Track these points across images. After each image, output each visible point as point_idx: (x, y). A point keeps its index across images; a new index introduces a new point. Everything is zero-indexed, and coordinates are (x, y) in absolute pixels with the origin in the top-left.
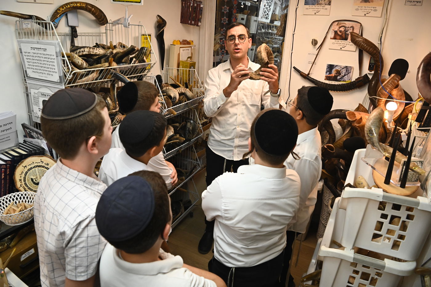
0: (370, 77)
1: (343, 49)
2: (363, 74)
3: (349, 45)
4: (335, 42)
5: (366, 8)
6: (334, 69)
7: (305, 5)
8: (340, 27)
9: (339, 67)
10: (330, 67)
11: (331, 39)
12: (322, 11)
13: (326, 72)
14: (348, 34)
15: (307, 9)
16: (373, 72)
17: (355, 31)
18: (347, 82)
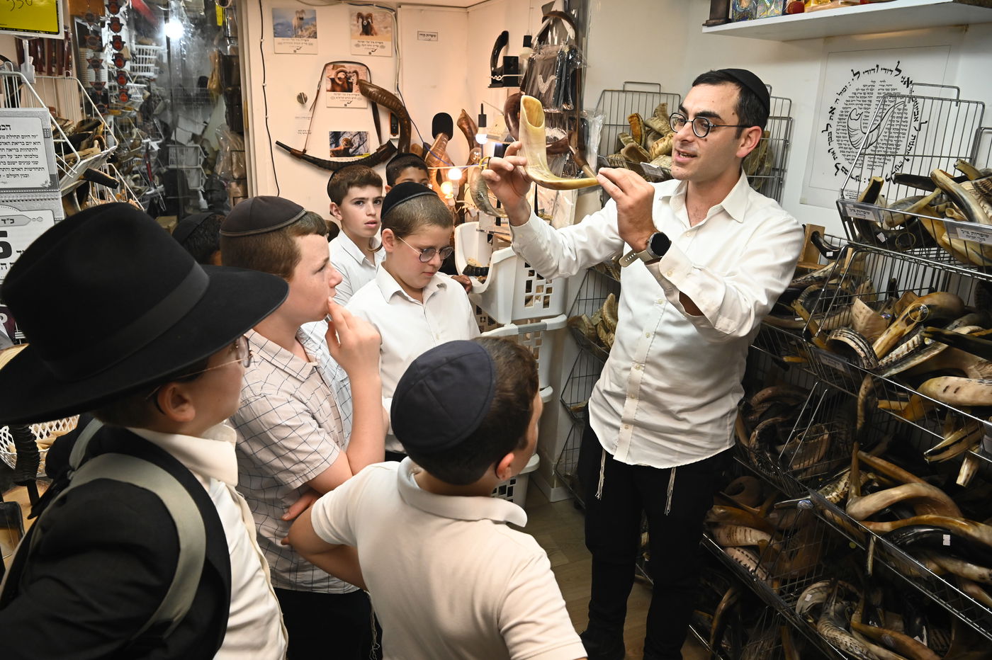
0: (396, 144)
1: (348, 105)
2: (385, 141)
3: (356, 99)
4: (335, 96)
5: (370, 44)
6: (341, 139)
7: (275, 36)
8: (338, 73)
9: (349, 135)
10: (336, 136)
11: (328, 91)
12: (305, 48)
13: (331, 145)
14: (352, 83)
15: (280, 44)
16: (398, 136)
17: (361, 78)
18: (366, 156)
